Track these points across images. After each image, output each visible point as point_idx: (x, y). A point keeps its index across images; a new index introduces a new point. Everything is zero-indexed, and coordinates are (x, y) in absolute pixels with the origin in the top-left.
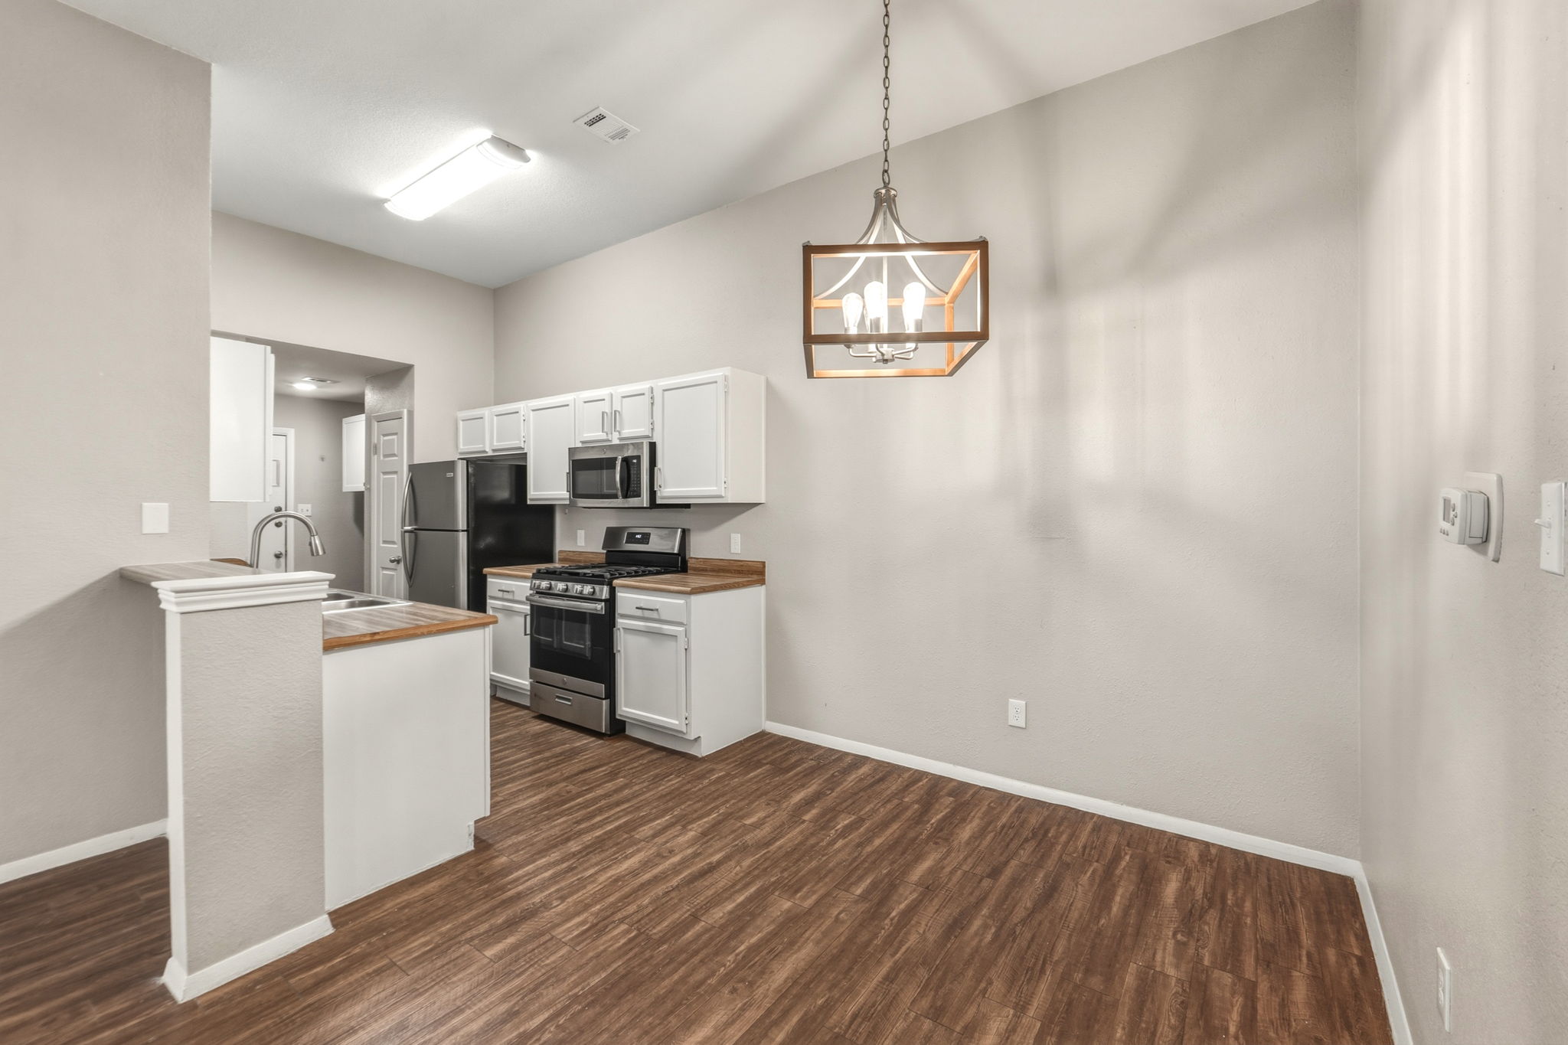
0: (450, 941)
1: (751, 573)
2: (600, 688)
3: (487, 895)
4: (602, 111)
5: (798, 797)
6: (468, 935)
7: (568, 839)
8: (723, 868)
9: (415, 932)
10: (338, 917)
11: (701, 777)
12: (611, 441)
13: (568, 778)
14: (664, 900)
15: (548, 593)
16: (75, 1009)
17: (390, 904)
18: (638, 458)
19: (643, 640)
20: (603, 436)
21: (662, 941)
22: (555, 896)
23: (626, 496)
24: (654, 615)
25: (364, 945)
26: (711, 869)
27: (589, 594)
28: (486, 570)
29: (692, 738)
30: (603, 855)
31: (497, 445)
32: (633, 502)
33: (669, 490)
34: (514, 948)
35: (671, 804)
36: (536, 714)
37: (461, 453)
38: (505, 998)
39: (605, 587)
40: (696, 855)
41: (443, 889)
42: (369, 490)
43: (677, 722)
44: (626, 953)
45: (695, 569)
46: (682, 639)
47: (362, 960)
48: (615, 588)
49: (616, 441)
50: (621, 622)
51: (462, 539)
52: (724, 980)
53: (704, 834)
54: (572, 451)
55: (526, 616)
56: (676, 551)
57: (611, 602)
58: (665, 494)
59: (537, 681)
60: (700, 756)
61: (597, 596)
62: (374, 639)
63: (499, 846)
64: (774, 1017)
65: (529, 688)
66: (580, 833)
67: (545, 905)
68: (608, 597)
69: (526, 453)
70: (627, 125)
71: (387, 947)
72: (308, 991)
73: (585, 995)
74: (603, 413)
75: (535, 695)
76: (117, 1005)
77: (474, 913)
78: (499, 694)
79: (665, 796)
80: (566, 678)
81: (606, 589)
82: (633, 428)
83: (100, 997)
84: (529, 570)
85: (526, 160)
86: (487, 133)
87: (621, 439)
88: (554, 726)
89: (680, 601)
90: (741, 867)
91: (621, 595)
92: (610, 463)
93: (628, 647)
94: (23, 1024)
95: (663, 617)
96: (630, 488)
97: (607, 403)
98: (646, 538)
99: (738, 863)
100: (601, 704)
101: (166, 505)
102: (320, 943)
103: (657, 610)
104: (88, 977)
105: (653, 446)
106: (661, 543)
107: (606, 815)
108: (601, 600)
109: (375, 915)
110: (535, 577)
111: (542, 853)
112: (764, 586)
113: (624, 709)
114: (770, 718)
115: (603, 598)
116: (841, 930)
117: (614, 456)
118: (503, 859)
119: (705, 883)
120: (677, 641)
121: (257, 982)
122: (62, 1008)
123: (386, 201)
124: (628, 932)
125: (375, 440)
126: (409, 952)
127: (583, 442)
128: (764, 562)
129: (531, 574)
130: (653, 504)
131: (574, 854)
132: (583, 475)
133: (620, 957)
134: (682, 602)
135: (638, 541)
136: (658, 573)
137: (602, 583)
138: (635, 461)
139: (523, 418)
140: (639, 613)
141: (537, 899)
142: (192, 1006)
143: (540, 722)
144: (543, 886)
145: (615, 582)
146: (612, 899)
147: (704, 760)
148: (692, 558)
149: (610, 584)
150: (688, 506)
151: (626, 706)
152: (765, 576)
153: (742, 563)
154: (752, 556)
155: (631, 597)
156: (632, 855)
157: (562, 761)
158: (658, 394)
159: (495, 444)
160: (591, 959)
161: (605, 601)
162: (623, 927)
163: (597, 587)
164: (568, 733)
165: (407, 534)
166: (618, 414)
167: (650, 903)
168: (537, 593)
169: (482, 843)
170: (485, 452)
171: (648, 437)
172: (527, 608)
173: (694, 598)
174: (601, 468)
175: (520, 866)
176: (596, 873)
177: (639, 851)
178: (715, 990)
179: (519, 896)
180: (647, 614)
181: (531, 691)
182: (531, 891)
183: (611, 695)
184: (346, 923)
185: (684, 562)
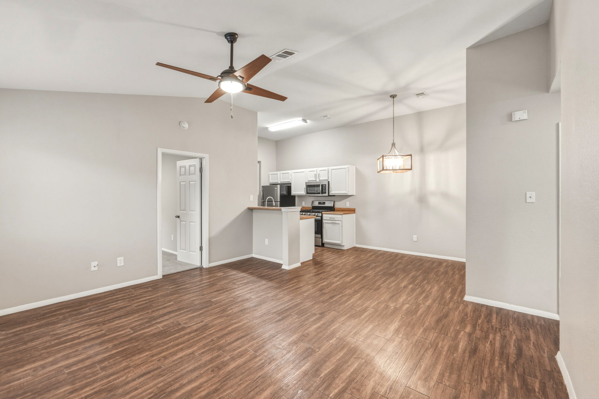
1: (352, 211)
2: (319, 236)
4: (328, 115)
12: (318, 181)
18: (326, 185)
19: (331, 225)
20: (315, 180)
23: (322, 193)
24: (334, 219)
29: (343, 245)
31: (282, 181)
32: (324, 195)
33: (332, 192)
37: (270, 183)
43: (339, 242)
45: (338, 210)
46: (341, 224)
50: (324, 221)
51: (279, 203)
54: (306, 183)
56: (332, 206)
57: (322, 217)
61: (319, 215)
69: (291, 183)
74: (315, 174)
81: (321, 214)
82: (323, 178)
85: (307, 122)
86: (301, 119)
87: (320, 180)
89: (340, 216)
91: (324, 216)
92: (318, 186)
93: (326, 227)
95: (336, 220)
96: (323, 191)
97: (316, 172)
98: (324, 203)
105: (329, 182)
106: (328, 204)
112: (355, 214)
113: (325, 240)
114: (356, 244)
117: (319, 184)
120: (339, 225)
123: (269, 128)
127: (308, 181)
128: (354, 208)
130: (329, 196)
132: (310, 189)
134: (341, 216)
135: (322, 204)
136: (330, 211)
137: (320, 213)
138: (324, 185)
139: (290, 174)
140: (329, 219)
148: (336, 208)
149: (322, 213)
150: (334, 196)
152: (356, 211)
153: (349, 209)
154: (352, 207)
155: (327, 216)
158: (330, 170)
161: (321, 216)
163: (319, 214)
166: (319, 174)
170: (278, 182)
171: (327, 180)
173: (343, 215)
174: (315, 187)
180: (331, 219)
183: (322, 237)
184: (302, 264)
185: (334, 209)
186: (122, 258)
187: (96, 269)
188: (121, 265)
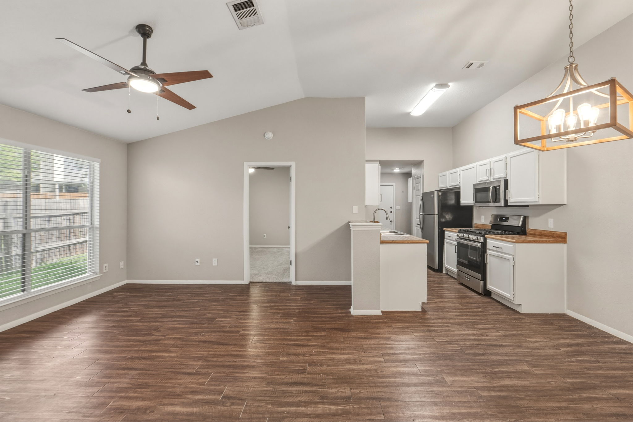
0: (407, 328)
2: (480, 276)
3: (420, 322)
4: (471, 62)
5: (563, 341)
6: (411, 328)
7: (451, 319)
8: (505, 348)
9: (399, 322)
10: (383, 312)
11: (518, 319)
12: (490, 180)
13: (460, 303)
14: (475, 346)
15: (462, 238)
16: (337, 309)
17: (395, 315)
18: (499, 186)
19: (497, 260)
20: (487, 179)
21: (467, 354)
22: (440, 330)
23: (494, 202)
24: (500, 250)
25: (387, 320)
26: (500, 346)
27: (475, 239)
28: (444, 229)
29: (516, 304)
30: (460, 327)
32: (497, 204)
34: (422, 336)
35: (496, 323)
36: (459, 282)
37: (440, 188)
38: (414, 345)
39: (482, 237)
40: (497, 340)
41: (409, 317)
42: (412, 201)
43: (509, 295)
44: (453, 351)
45: (531, 234)
46: (512, 261)
47: (386, 323)
48: (486, 238)
49: (492, 180)
50: (488, 251)
51: (436, 217)
52: (482, 373)
53: (504, 336)
54: (474, 185)
55: (456, 246)
56: (520, 225)
57: (484, 244)
58: (511, 201)
59: (459, 270)
60: (521, 313)
61: (479, 240)
62: (393, 242)
63: (429, 313)
64: (495, 389)
65: (456, 272)
66: (456, 319)
67: (435, 331)
68: (483, 241)
69: (460, 187)
70: (483, 62)
71: (392, 323)
72: (373, 323)
73: (435, 354)
74: (486, 169)
75: (458, 275)
76: (343, 311)
77: (415, 324)
78: (449, 273)
79: (496, 320)
80: (468, 270)
82: (499, 174)
83: (341, 309)
84: (457, 230)
85: (450, 86)
86: (434, 84)
87: (494, 179)
88: (464, 287)
90: (514, 350)
91: (488, 241)
92: (486, 190)
93: (491, 261)
94: (330, 308)
95: (504, 251)
96: (496, 199)
97: (488, 165)
98: (507, 220)
99: (514, 349)
100: (480, 282)
101: (357, 206)
102: (378, 316)
103: (502, 248)
104: (340, 305)
105: (506, 182)
106: (513, 222)
107: (468, 317)
108: (480, 242)
109: (392, 315)
110: (459, 232)
111: (440, 319)
112: (566, 244)
113: (490, 287)
114: (569, 308)
115: (481, 241)
116: (548, 386)
117: (489, 186)
118: (429, 316)
119: (495, 348)
120: (509, 261)
121: (365, 318)
122: (336, 308)
123: (411, 112)
124: (457, 347)
125: (414, 185)
126: (396, 326)
127: (480, 181)
128: (566, 233)
129: (457, 231)
131: (451, 323)
132: (479, 195)
133: (451, 352)
134: (512, 246)
135: (504, 221)
136: (509, 234)
138: (498, 188)
139: (459, 174)
140: (495, 249)
141: (433, 329)
142: (353, 316)
143: (459, 285)
144: (437, 326)
145: (486, 236)
146: (456, 338)
147: (522, 314)
148: (529, 229)
149: (484, 237)
151: (490, 285)
152: (566, 239)
153: (554, 233)
154: (559, 230)
155: (492, 242)
156: (471, 330)
157: (461, 298)
158: (508, 159)
159: (450, 184)
160: (442, 348)
161: (481, 243)
162: (456, 346)
163: (479, 237)
164: (468, 290)
165: (421, 216)
166: (492, 169)
167: (469, 344)
168: (460, 238)
169: (424, 311)
170: (447, 187)
171: (504, 177)
172: (456, 243)
175: (433, 320)
176: (456, 330)
177: (474, 330)
178: (477, 373)
179: (429, 326)
180: (498, 249)
181: (457, 273)
182: (433, 326)
183: (484, 279)
184: (385, 314)
185: (525, 231)
186: (216, 259)
187: (198, 264)
188: (215, 265)
